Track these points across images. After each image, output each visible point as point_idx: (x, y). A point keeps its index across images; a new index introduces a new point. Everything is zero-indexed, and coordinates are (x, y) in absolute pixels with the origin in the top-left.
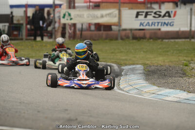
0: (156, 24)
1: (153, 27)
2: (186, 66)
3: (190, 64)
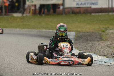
0: (87, 4)
1: (85, 6)
2: (103, 32)
3: (106, 30)
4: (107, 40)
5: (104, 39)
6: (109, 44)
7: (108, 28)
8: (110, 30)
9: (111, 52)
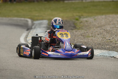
4: (81, 28)
5: (78, 28)
6: (84, 32)
7: (82, 15)
8: (84, 18)
9: (86, 41)
